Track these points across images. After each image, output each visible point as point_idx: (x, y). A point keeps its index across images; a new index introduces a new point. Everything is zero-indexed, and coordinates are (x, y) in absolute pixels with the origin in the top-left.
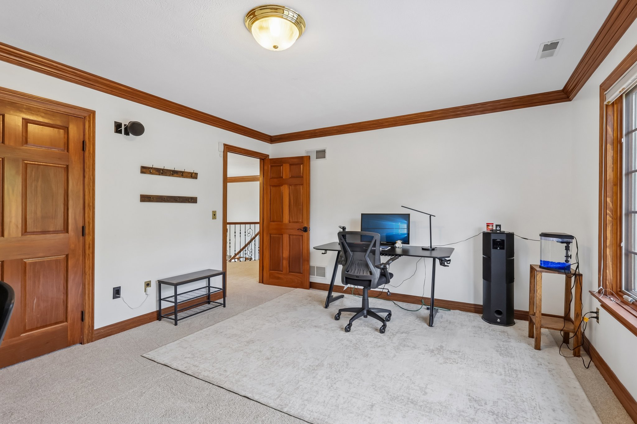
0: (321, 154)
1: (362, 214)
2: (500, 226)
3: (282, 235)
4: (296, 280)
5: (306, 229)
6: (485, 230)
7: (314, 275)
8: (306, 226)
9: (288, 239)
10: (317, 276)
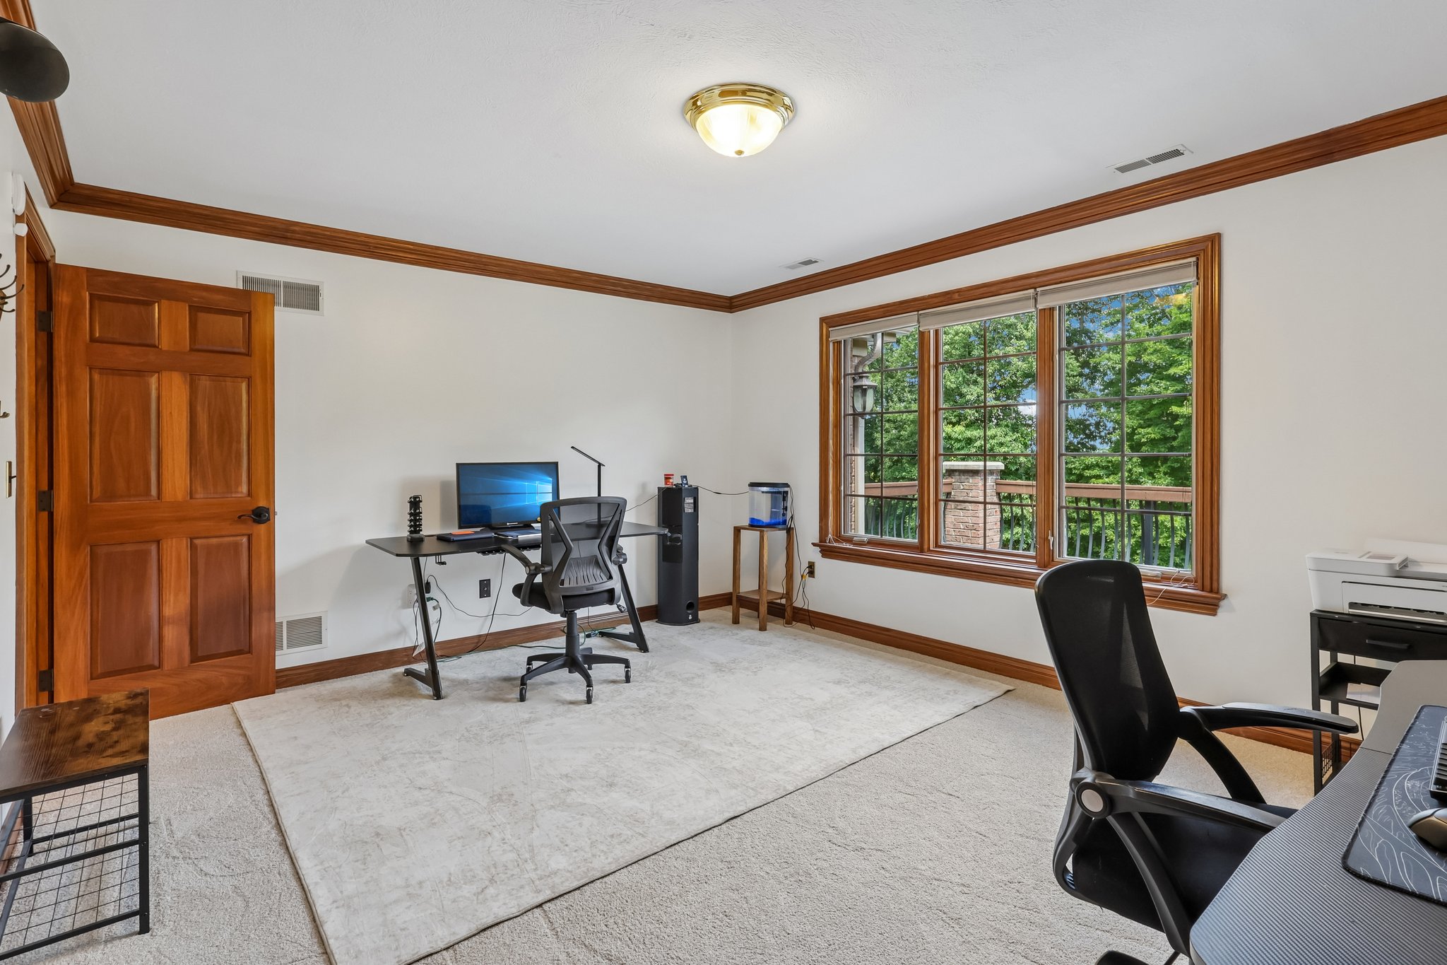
0: (307, 297)
1: (458, 465)
2: (685, 477)
3: (158, 542)
4: (224, 680)
5: (262, 515)
6: (663, 485)
7: (281, 648)
8: (262, 503)
9: (186, 554)
10: (289, 647)
